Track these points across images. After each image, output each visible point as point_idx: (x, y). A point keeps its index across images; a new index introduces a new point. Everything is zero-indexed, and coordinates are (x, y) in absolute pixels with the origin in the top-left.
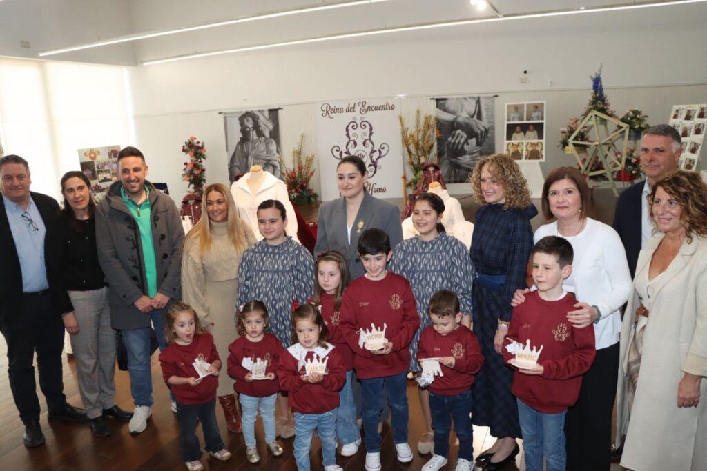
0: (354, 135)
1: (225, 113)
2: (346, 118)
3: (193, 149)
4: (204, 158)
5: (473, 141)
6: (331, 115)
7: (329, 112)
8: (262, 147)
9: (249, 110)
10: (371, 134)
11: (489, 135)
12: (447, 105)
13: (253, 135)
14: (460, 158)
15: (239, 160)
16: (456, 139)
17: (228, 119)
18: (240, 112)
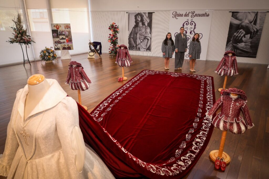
0: (186, 28)
1: (129, 13)
2: (184, 19)
3: (113, 28)
4: (118, 33)
5: (248, 36)
6: (177, 18)
7: (176, 16)
8: (143, 30)
9: (139, 12)
10: (195, 28)
11: (258, 33)
12: (237, 16)
13: (140, 24)
14: (239, 44)
15: (133, 35)
16: (239, 34)
17: (130, 15)
18: (136, 13)
